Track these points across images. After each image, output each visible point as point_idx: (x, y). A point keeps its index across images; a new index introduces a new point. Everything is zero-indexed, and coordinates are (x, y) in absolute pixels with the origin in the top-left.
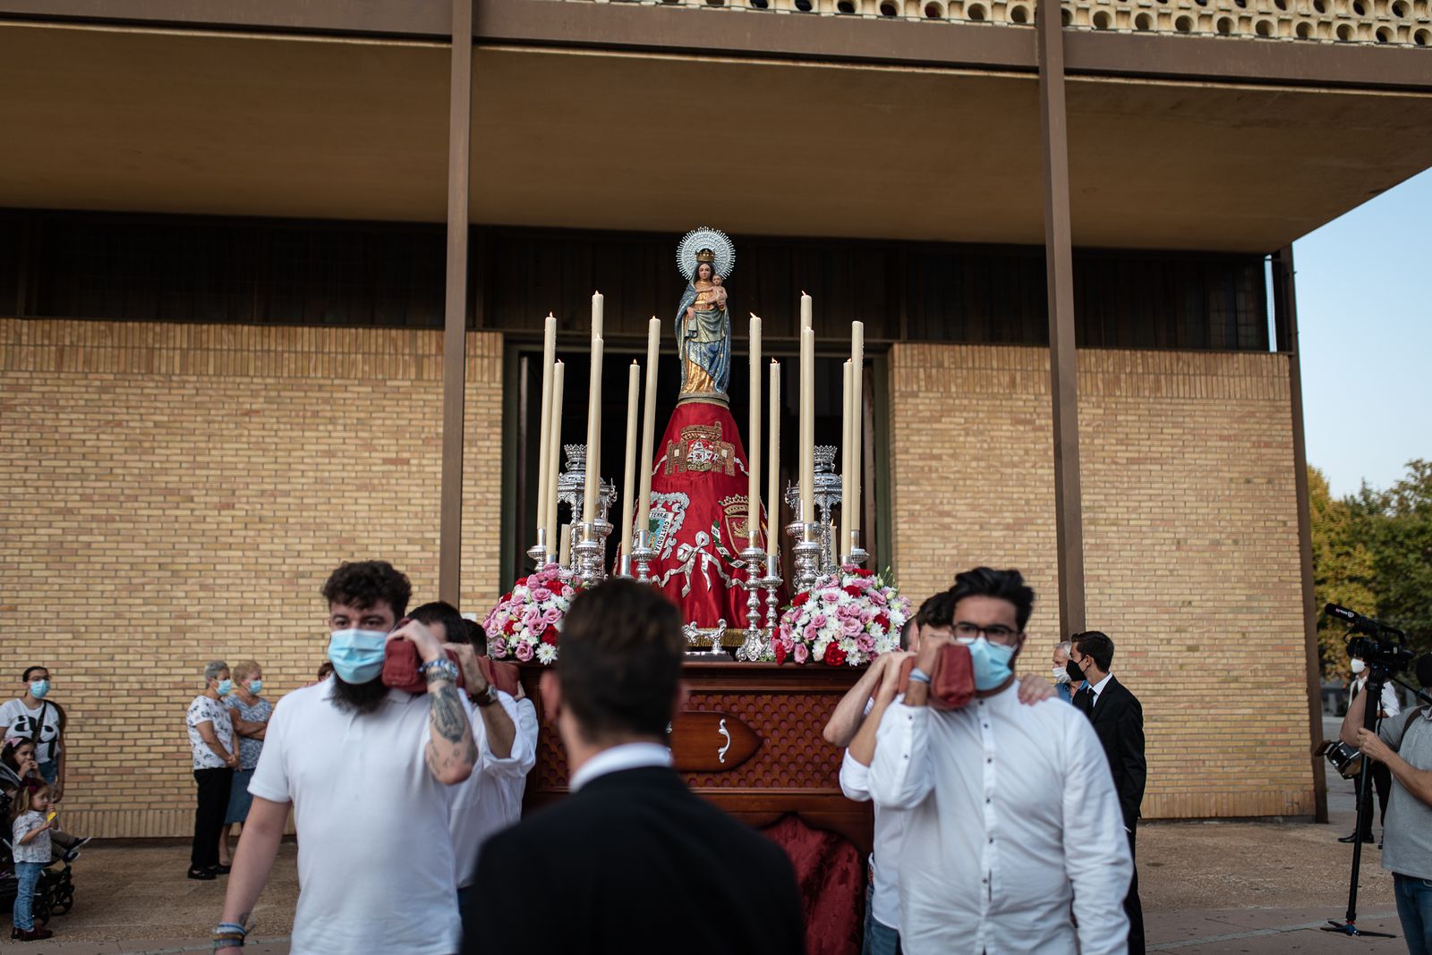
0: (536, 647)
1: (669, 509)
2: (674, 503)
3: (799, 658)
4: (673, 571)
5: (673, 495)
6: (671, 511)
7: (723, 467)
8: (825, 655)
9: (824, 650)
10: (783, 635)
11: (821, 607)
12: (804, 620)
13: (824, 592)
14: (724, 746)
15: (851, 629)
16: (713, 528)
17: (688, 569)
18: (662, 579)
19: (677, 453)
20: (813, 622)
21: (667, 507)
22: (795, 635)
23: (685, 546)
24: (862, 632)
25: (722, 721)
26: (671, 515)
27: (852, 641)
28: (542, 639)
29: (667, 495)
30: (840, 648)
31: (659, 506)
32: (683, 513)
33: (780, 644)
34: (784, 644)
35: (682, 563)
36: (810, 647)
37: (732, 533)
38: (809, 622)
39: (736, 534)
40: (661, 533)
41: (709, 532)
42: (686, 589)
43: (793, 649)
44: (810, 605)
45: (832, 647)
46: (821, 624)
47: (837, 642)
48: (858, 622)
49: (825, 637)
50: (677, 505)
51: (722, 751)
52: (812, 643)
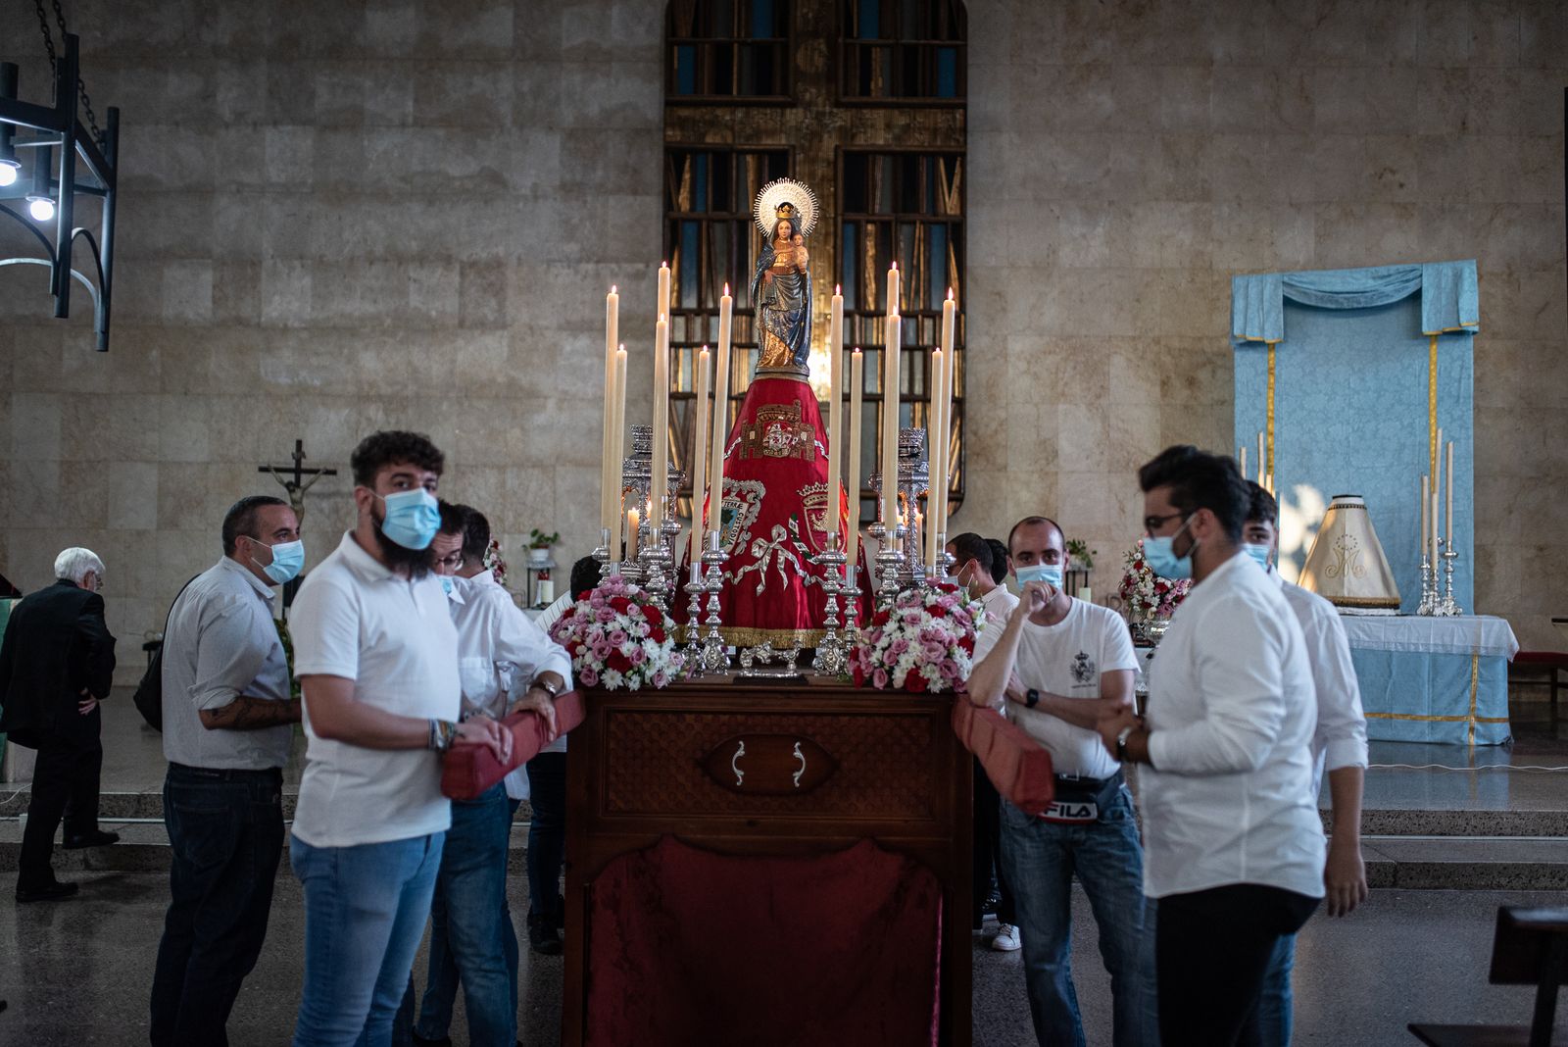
0: (601, 673)
1: (743, 499)
2: (748, 492)
3: (878, 684)
4: (748, 568)
5: (748, 483)
6: (745, 501)
7: (803, 452)
8: (906, 681)
9: (905, 676)
10: (862, 657)
11: (901, 629)
12: (883, 642)
13: (906, 612)
14: (799, 770)
15: (933, 655)
16: (791, 521)
17: (763, 566)
18: (735, 576)
19: (752, 435)
20: (893, 646)
21: (742, 497)
22: (875, 657)
23: (761, 541)
24: (945, 657)
25: (797, 744)
26: (745, 506)
27: (935, 668)
28: (607, 664)
29: (742, 483)
30: (921, 675)
31: (733, 494)
32: (759, 504)
33: (859, 667)
34: (863, 667)
35: (757, 559)
36: (890, 672)
37: (812, 526)
38: (890, 645)
39: (816, 527)
40: (735, 526)
41: (786, 526)
42: (760, 588)
43: (872, 674)
44: (891, 626)
45: (913, 674)
46: (902, 647)
47: (918, 668)
48: (941, 647)
49: (906, 662)
50: (752, 495)
51: (797, 775)
52: (892, 668)
